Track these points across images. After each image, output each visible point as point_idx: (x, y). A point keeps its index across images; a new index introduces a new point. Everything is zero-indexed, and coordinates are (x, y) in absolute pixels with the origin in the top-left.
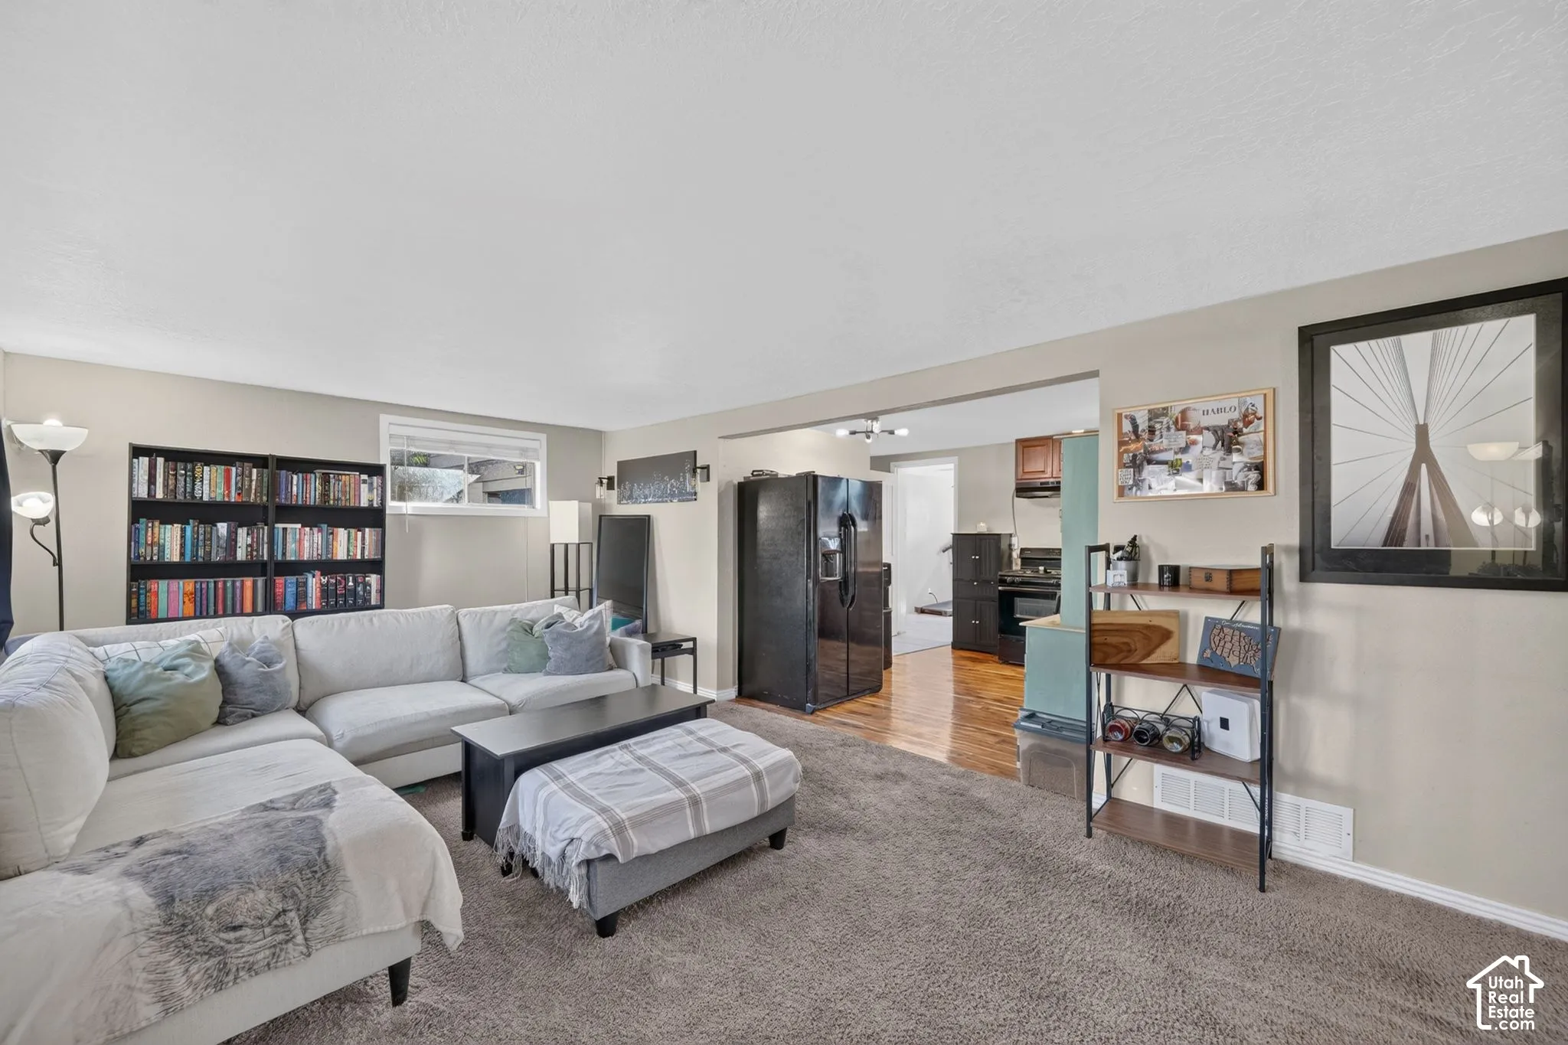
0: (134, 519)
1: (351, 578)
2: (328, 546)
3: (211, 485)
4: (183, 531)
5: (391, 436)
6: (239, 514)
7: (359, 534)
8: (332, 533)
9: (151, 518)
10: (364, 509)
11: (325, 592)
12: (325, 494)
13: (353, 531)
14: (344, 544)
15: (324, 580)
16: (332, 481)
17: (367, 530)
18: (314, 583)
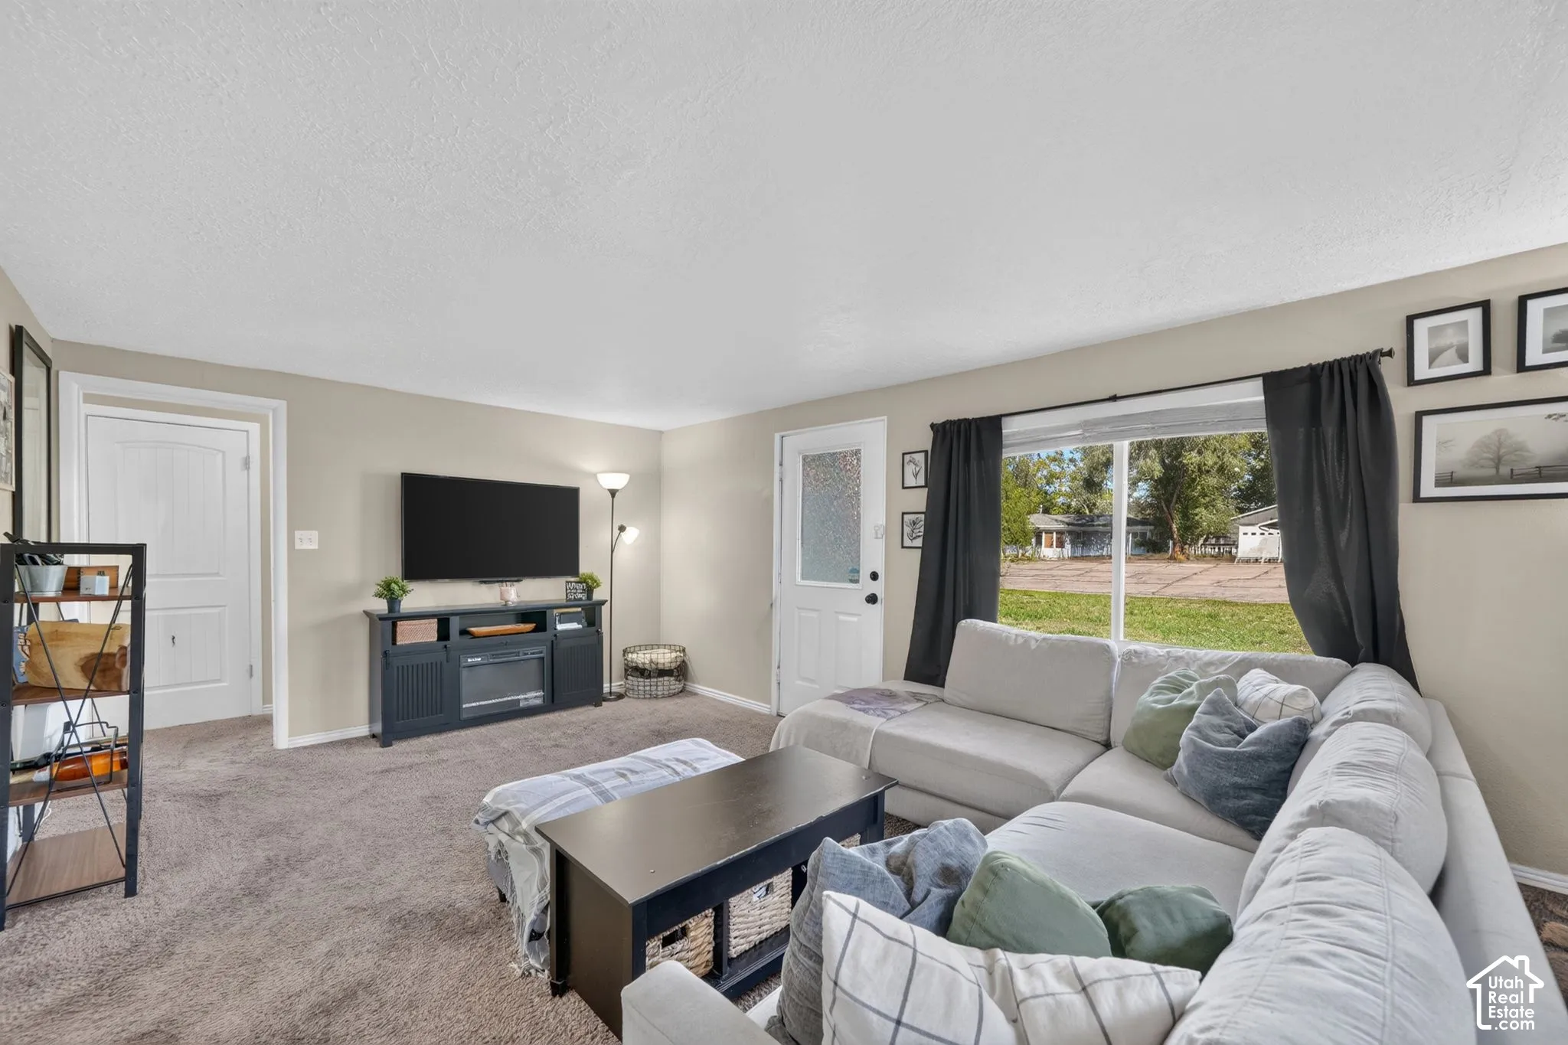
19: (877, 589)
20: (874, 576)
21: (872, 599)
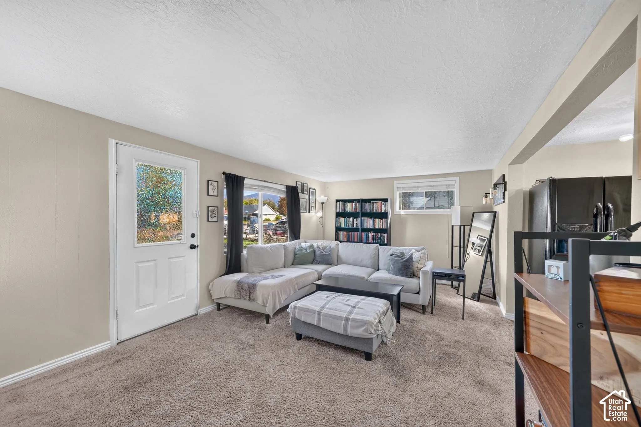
0: (337, 217)
1: (379, 234)
2: (374, 224)
3: (350, 208)
4: (344, 219)
5: (397, 188)
6: (354, 215)
7: (382, 220)
8: (375, 220)
9: (339, 216)
10: (383, 213)
11: (373, 238)
12: (373, 209)
13: (380, 220)
14: (378, 224)
15: (373, 234)
16: (374, 204)
17: (384, 219)
18: (370, 235)
19: (194, 241)
20: (193, 236)
21: (193, 247)
